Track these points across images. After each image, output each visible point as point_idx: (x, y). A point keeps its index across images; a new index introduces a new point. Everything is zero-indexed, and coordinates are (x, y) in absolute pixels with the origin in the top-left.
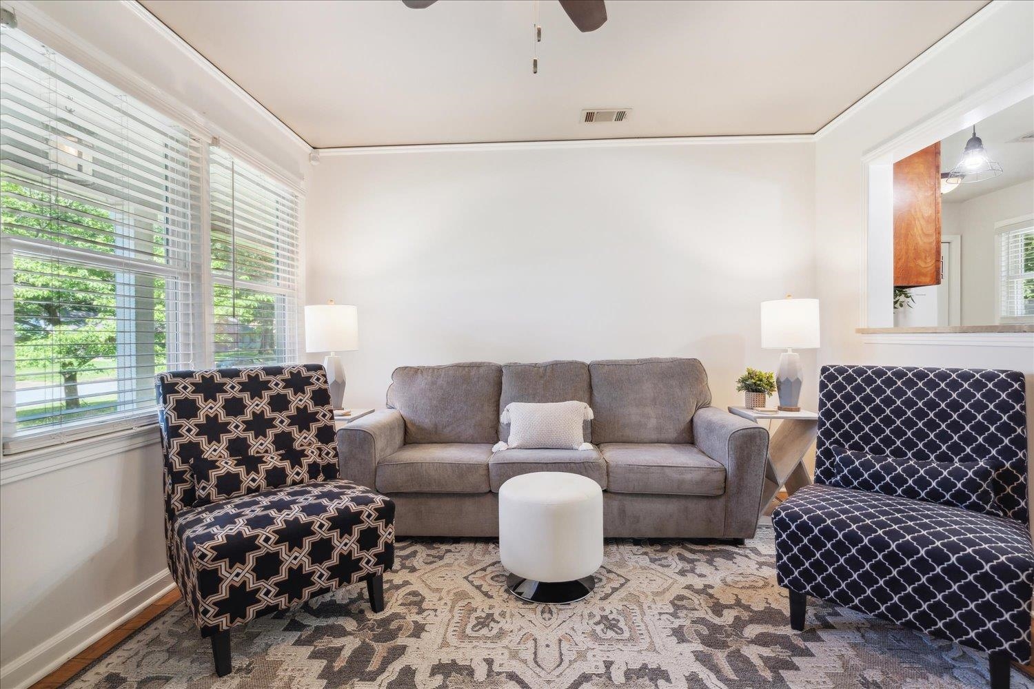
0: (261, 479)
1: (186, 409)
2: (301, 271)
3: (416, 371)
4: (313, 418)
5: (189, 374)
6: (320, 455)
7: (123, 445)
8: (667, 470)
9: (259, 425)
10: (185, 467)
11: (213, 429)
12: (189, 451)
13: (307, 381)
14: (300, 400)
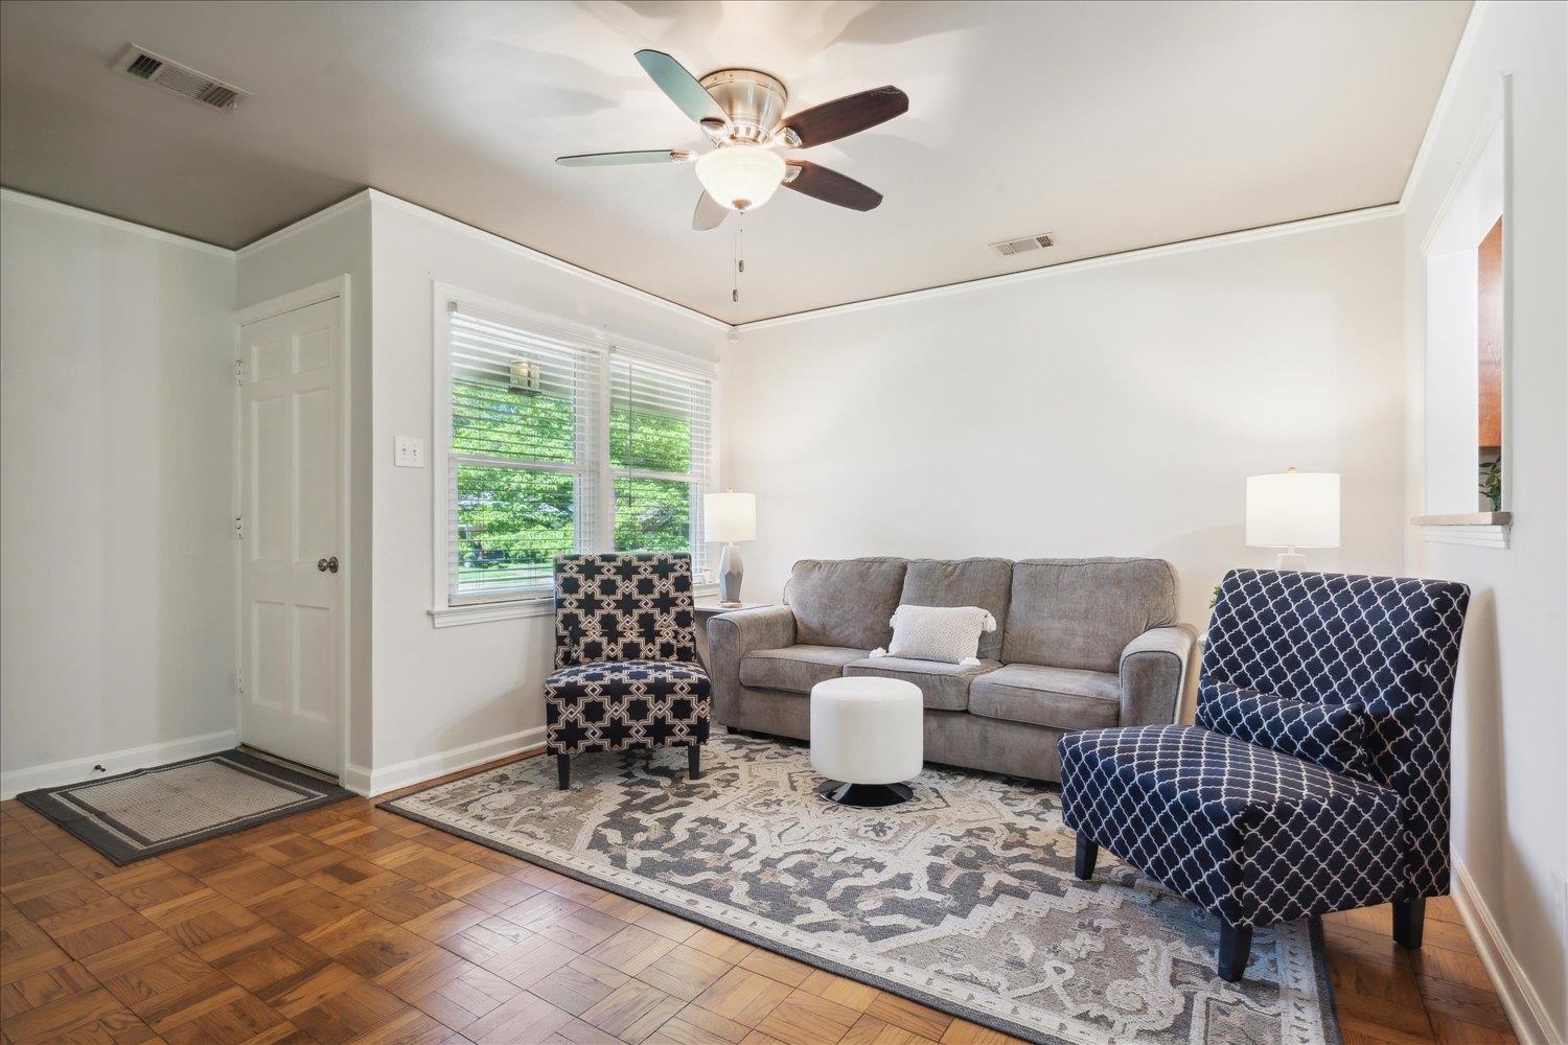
0: (618, 650)
1: (570, 586)
2: (715, 457)
3: (816, 564)
4: (673, 602)
5: (576, 558)
6: (675, 637)
7: (529, 611)
8: (1038, 694)
9: (627, 604)
10: (566, 633)
11: (589, 604)
12: (570, 621)
13: (672, 568)
14: (664, 586)
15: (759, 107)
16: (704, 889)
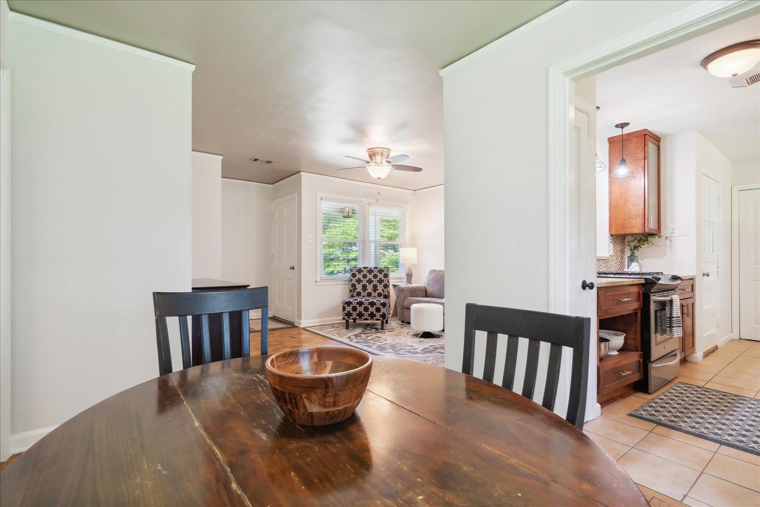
0: (366, 294)
1: (354, 275)
2: (407, 235)
4: (383, 281)
5: (356, 268)
6: (383, 291)
7: (343, 283)
9: (370, 281)
10: (352, 289)
11: (359, 281)
12: (353, 285)
13: (383, 271)
14: (380, 276)
15: (382, 155)
16: (368, 346)
